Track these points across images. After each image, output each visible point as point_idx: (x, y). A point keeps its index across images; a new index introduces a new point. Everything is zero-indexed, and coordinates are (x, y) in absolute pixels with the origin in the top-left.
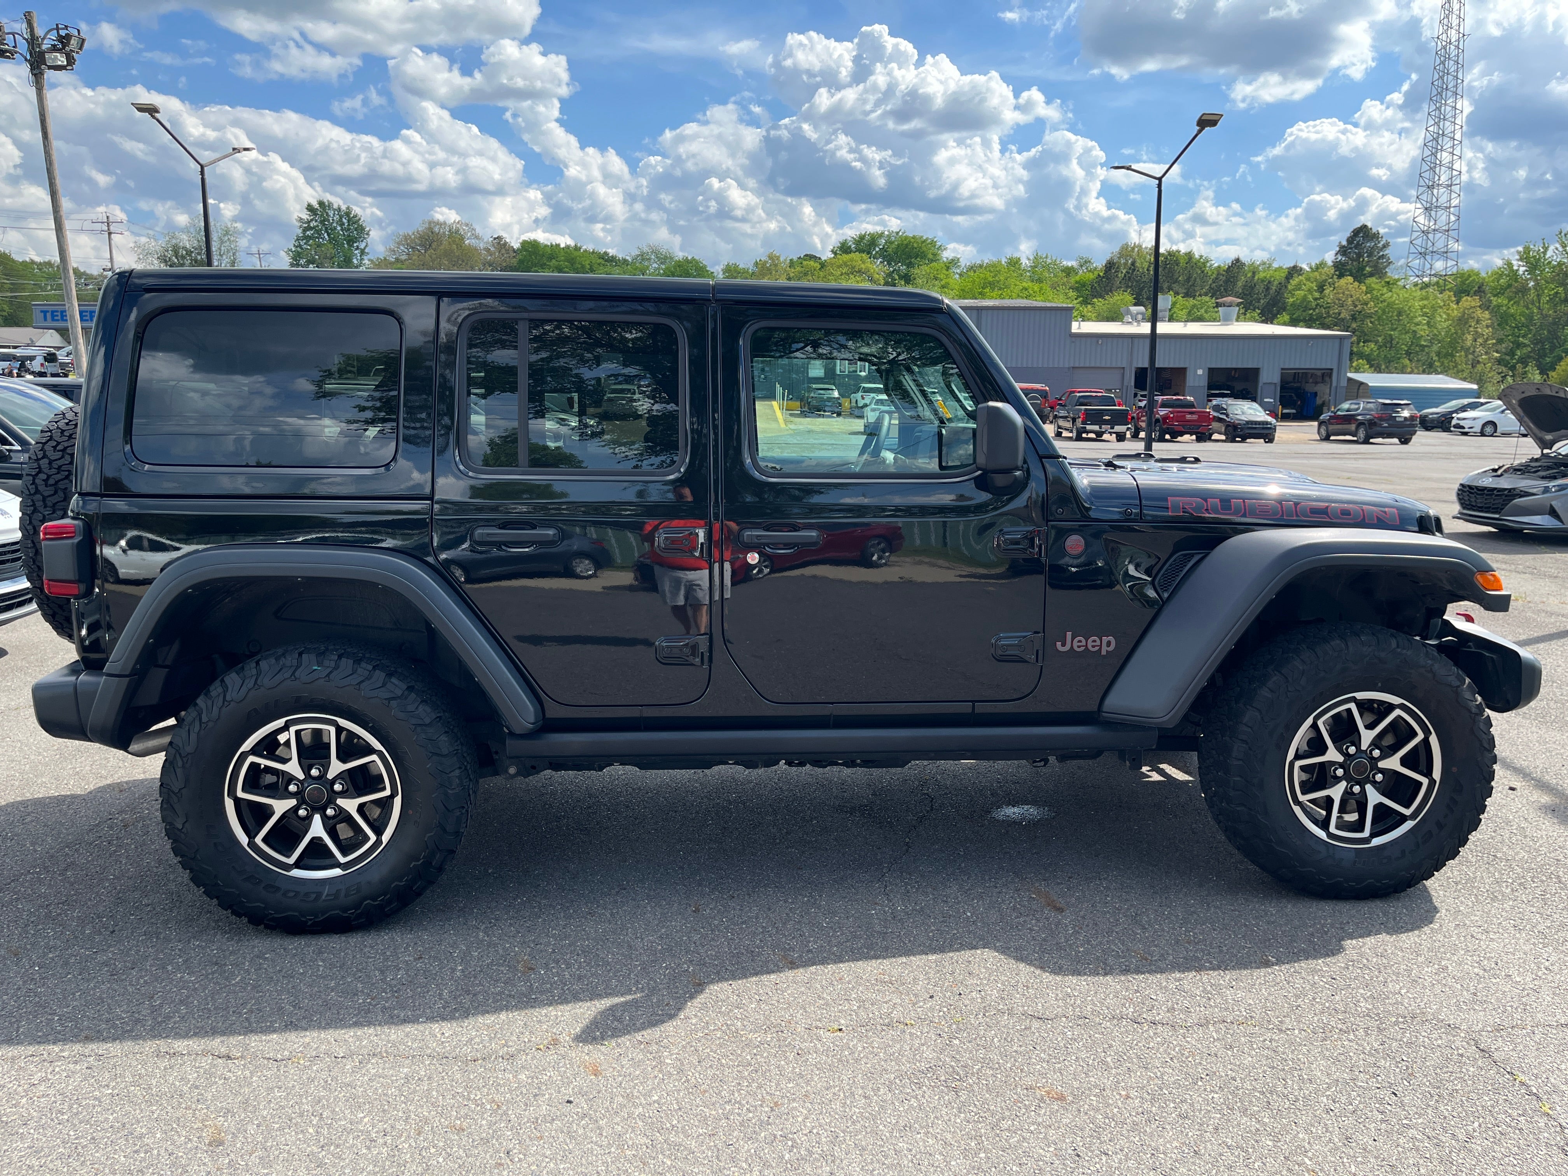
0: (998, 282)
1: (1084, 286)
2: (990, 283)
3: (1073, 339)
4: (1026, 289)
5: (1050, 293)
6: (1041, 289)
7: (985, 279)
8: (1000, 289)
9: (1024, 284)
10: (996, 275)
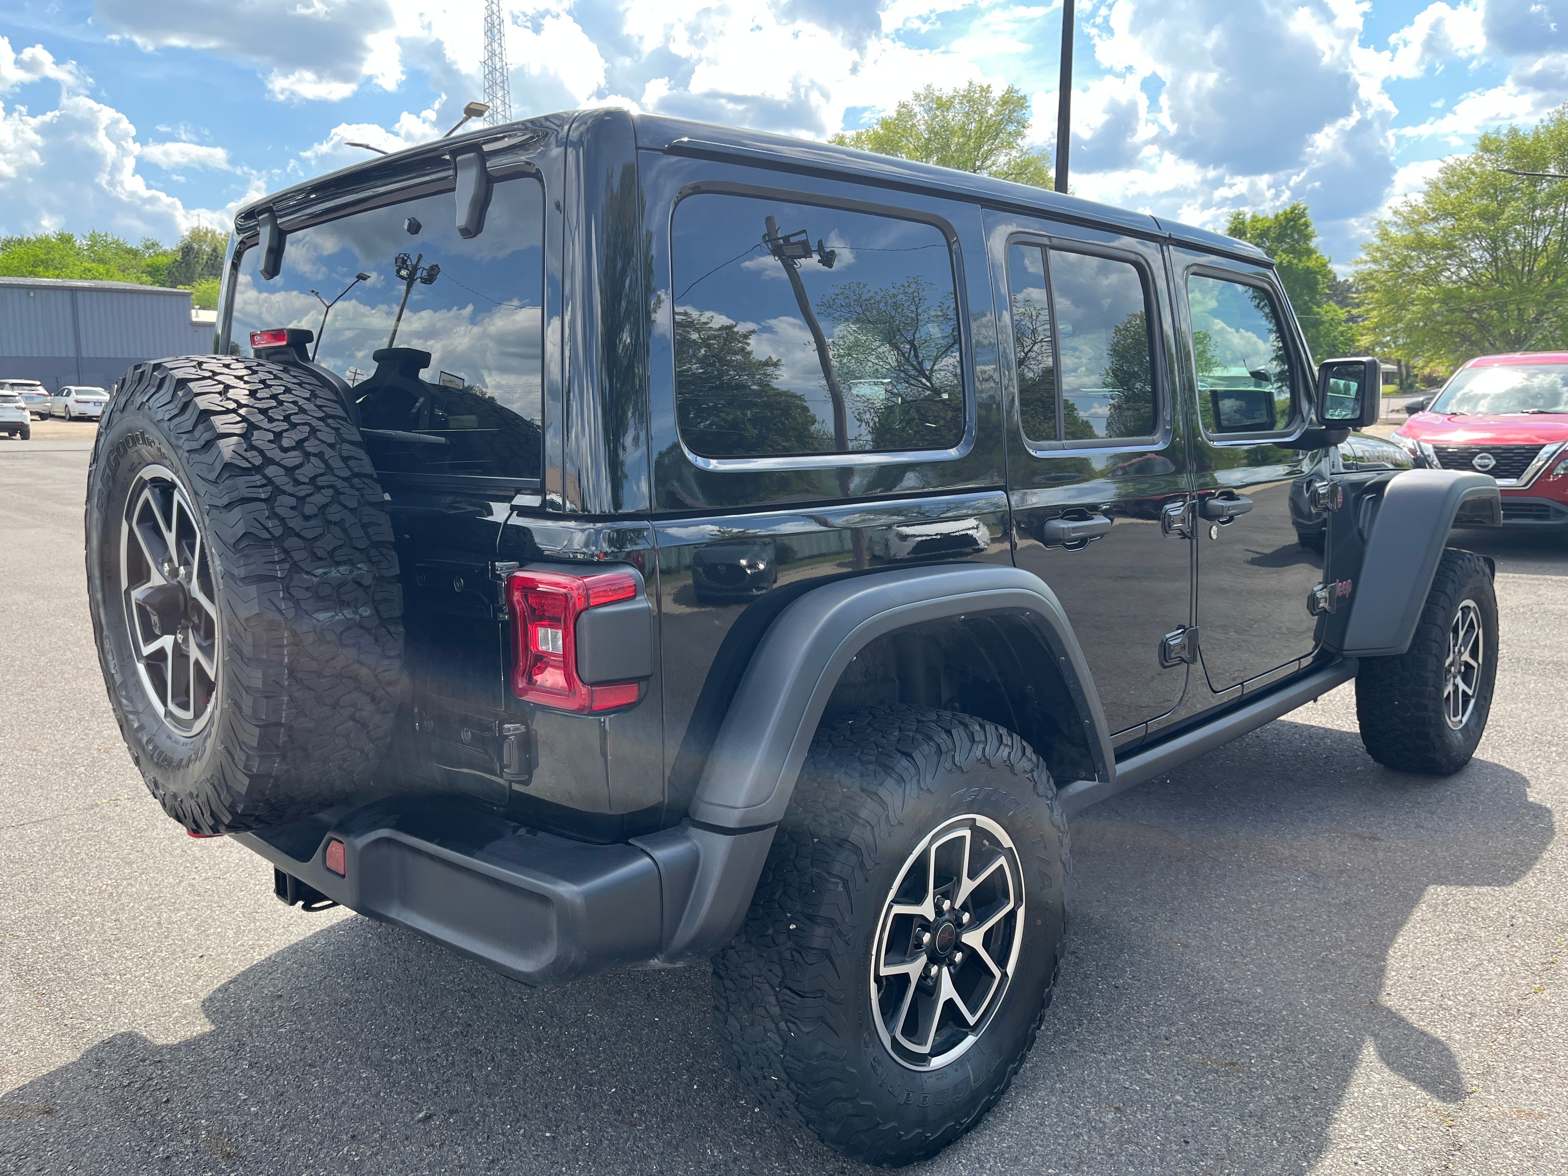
0: (53, 260)
1: (158, 271)
2: (42, 261)
3: (196, 329)
4: (90, 271)
5: (118, 274)
6: (108, 271)
7: (36, 256)
8: (56, 268)
9: (86, 265)
10: (48, 253)
